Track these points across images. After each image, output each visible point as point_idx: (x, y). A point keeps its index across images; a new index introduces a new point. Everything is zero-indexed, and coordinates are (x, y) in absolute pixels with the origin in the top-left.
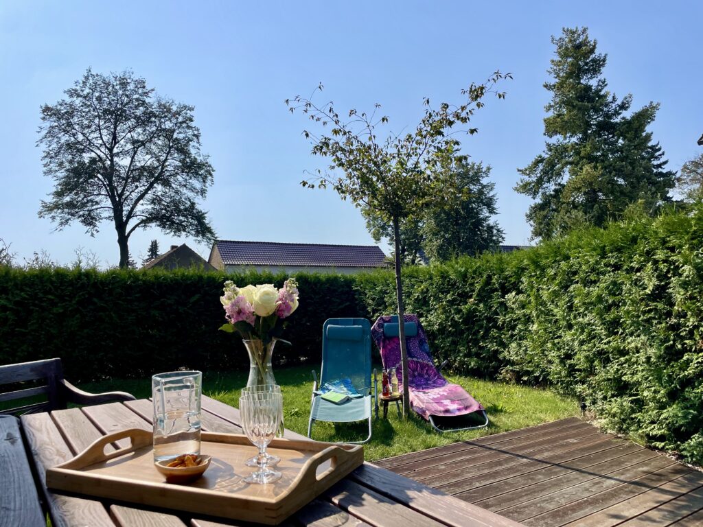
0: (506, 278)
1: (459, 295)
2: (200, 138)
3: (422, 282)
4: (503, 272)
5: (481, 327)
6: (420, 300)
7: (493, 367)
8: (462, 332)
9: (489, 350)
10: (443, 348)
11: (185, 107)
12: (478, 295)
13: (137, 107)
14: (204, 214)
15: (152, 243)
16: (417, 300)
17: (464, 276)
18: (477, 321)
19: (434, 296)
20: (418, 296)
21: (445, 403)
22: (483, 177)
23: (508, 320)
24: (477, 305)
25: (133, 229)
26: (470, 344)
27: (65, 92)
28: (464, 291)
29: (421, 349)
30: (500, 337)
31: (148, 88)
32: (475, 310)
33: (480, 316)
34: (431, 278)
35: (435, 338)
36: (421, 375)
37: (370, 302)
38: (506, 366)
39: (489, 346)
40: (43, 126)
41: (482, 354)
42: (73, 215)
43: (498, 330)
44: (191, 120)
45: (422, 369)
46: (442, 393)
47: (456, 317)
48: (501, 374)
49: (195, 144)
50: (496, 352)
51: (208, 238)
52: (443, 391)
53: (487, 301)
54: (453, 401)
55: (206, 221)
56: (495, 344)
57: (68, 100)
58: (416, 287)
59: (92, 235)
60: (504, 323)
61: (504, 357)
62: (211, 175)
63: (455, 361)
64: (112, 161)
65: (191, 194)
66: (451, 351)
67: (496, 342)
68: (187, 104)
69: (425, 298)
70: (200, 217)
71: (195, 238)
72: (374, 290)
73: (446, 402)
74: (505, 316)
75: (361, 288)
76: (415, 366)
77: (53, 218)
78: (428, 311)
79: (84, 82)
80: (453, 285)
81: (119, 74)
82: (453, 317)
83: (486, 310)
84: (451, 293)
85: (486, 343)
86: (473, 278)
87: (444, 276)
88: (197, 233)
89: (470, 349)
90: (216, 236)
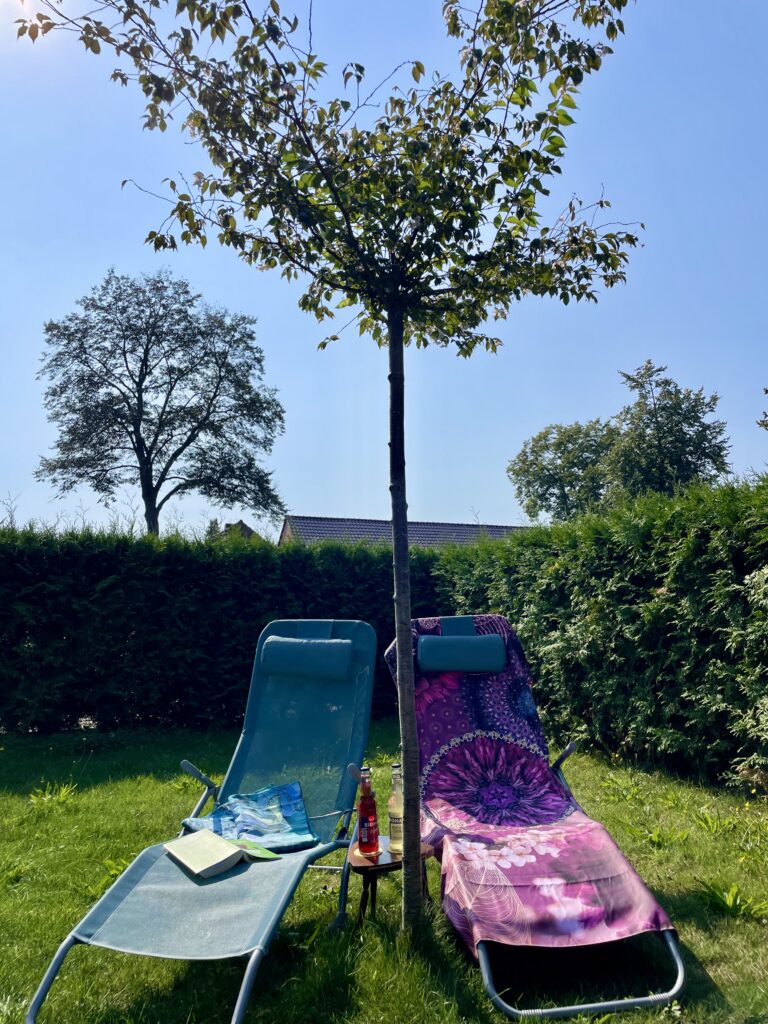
0: (746, 535)
1: (633, 579)
2: (263, 363)
3: (556, 555)
4: (737, 519)
5: (686, 654)
6: (551, 593)
7: (716, 753)
8: (640, 666)
9: (706, 710)
10: (599, 699)
11: (243, 318)
12: (675, 580)
13: (178, 322)
14: (267, 475)
15: (212, 523)
16: (547, 593)
17: (645, 537)
18: (674, 639)
19: (581, 584)
20: (549, 585)
21: (545, 892)
22: (704, 413)
23: (753, 637)
24: (675, 601)
25: (167, 498)
26: (660, 694)
27: (77, 302)
28: (644, 572)
29: (512, 708)
30: (733, 680)
31: (193, 293)
32: (670, 614)
33: (683, 629)
34: (574, 546)
35: (582, 677)
36: (504, 780)
37: (460, 599)
38: (747, 753)
39: (705, 701)
40: (48, 351)
41: (687, 719)
42: (80, 476)
43: (728, 664)
44: (252, 338)
45: (510, 763)
46: (542, 850)
47: (628, 631)
48: (737, 773)
49: (257, 373)
50: (723, 717)
51: (274, 512)
52: (551, 842)
53: (699, 590)
54: (571, 885)
55: (271, 486)
56: (719, 696)
57: (81, 313)
58: (543, 567)
59: (106, 505)
60: (742, 644)
61: (744, 731)
62: (281, 418)
63: (625, 731)
64: (140, 399)
65: (249, 446)
66: (616, 707)
67: (721, 692)
68: (246, 315)
69: (561, 588)
70: (261, 480)
71: (254, 511)
72: (468, 576)
73: (550, 886)
74: (744, 628)
75: (447, 571)
76: (490, 754)
77: (54, 481)
78: (568, 617)
79: (104, 289)
80: (621, 559)
81: (152, 275)
82: (621, 630)
83: (696, 614)
84: (617, 575)
85: (698, 692)
86: (665, 539)
87: (600, 539)
88: (257, 503)
89: (659, 707)
90: (285, 508)
